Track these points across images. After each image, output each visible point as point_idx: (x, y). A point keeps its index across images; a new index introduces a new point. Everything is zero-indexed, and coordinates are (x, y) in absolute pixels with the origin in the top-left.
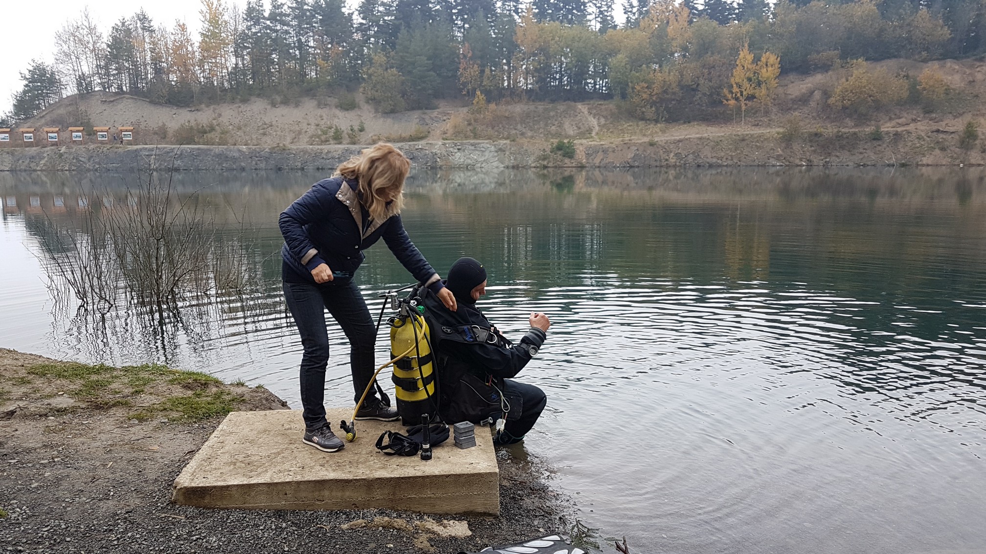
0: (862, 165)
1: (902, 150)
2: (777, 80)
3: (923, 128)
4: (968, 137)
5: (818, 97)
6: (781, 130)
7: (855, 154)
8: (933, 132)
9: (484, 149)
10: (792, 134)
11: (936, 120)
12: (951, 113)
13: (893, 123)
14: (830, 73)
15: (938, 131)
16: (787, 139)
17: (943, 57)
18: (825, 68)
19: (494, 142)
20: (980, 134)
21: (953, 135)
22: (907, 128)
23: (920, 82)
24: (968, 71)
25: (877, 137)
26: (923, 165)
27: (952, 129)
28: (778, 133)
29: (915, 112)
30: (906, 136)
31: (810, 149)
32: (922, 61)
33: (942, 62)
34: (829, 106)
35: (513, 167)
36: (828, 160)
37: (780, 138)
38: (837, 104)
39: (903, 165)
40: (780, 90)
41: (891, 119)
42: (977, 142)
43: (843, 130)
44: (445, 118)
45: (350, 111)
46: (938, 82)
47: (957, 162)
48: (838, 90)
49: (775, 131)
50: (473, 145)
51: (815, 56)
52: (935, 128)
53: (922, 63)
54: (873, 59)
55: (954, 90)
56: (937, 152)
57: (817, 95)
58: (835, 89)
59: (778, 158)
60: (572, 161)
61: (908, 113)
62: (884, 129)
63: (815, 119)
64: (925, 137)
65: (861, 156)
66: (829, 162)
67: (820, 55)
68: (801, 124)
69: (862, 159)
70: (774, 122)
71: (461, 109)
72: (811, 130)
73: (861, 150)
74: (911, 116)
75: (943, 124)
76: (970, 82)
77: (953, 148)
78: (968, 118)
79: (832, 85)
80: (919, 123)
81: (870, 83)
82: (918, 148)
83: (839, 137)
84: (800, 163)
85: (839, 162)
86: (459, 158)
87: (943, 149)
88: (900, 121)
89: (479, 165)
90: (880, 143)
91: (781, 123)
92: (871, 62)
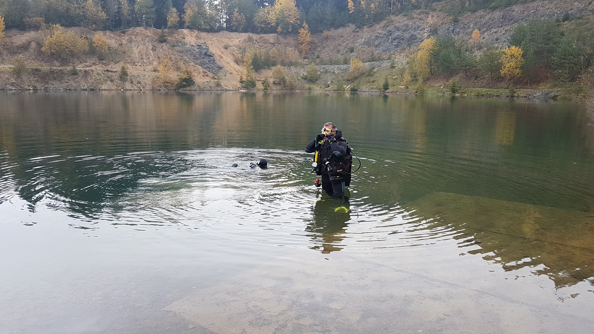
0: (68, 90)
1: (90, 81)
2: (4, 33)
3: (99, 69)
4: (123, 75)
5: (34, 46)
6: (12, 66)
7: (63, 83)
8: (105, 71)
10: (20, 69)
11: (106, 65)
12: (113, 61)
13: (83, 65)
14: (40, 31)
15: (108, 71)
16: (18, 72)
17: (105, 29)
18: (36, 27)
20: (129, 73)
21: (115, 73)
22: (91, 68)
23: (94, 42)
24: (118, 38)
25: (74, 73)
26: (103, 90)
27: (115, 70)
28: (10, 68)
29: (94, 59)
30: (91, 73)
31: (34, 79)
32: (94, 30)
33: (104, 32)
34: (42, 52)
36: (47, 86)
37: (12, 71)
38: (47, 51)
39: (92, 90)
40: (7, 40)
41: (81, 63)
42: (128, 77)
43: (53, 68)
46: (104, 43)
47: (120, 88)
48: (47, 42)
49: (7, 67)
51: (28, 19)
52: (106, 69)
53: (93, 31)
54: (65, 26)
55: (113, 48)
56: (109, 82)
57: (33, 45)
58: (45, 42)
59: (12, 84)
61: (90, 60)
62: (78, 68)
63: (34, 60)
64: (101, 74)
65: (67, 84)
66: (47, 87)
67: (31, 19)
68: (25, 63)
69: (68, 86)
70: (6, 60)
72: (32, 67)
73: (66, 81)
74: (92, 62)
75: (110, 66)
76: (120, 44)
77: (116, 80)
78: (121, 64)
79: (42, 39)
80: (97, 66)
81: (66, 40)
82: (98, 80)
83: (52, 72)
84: (28, 88)
85: (54, 88)
87: (112, 81)
88: (87, 64)
90: (77, 76)
91: (11, 61)
92: (65, 27)
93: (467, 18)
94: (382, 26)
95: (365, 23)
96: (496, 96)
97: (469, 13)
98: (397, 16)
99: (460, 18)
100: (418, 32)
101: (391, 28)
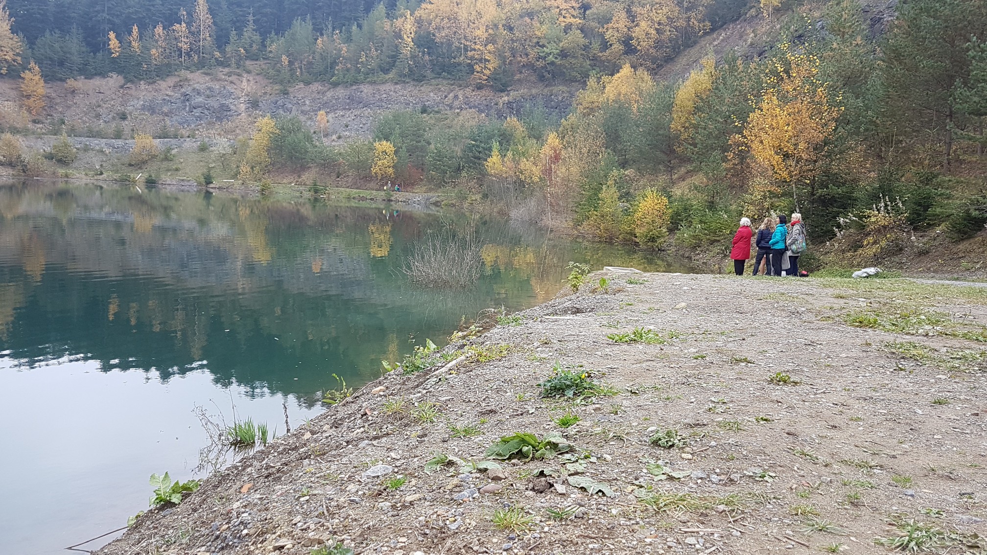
93: (299, 90)
94: (172, 85)
95: (141, 75)
96: (371, 199)
97: (302, 85)
98: (193, 72)
99: (291, 90)
100: (231, 101)
101: (187, 89)
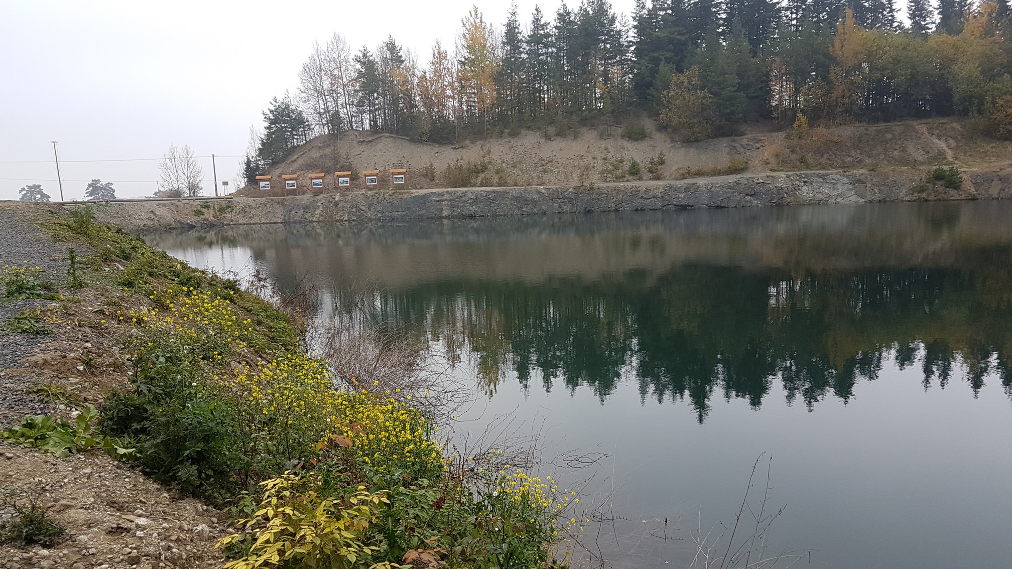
9: (835, 181)
19: (845, 172)
35: (880, 201)
44: (758, 145)
45: (640, 142)
50: (820, 177)
60: (960, 193)
71: (775, 134)
86: (806, 192)
89: (833, 200)
